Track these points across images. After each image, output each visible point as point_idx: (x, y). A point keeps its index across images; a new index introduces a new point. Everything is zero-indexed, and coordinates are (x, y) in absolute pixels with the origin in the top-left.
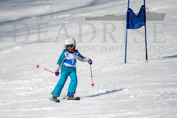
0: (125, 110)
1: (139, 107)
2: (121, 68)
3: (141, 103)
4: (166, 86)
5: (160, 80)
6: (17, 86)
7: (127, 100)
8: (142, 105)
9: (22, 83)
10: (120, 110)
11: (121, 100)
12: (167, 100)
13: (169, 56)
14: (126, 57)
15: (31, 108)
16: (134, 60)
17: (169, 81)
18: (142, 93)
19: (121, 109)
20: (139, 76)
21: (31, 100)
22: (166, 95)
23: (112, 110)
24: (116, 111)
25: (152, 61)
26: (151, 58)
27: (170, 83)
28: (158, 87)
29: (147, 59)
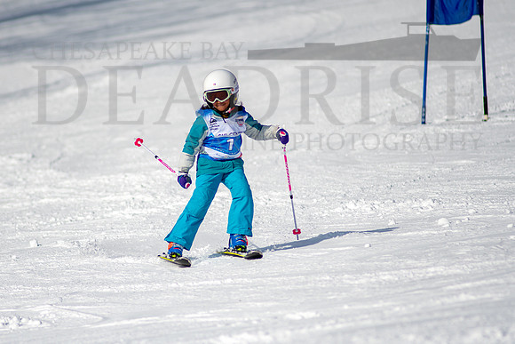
0: (424, 262)
1: (463, 251)
3: (470, 241)
6: (106, 192)
7: (427, 232)
8: (474, 245)
9: (124, 183)
10: (410, 262)
11: (410, 231)
14: (425, 107)
18: (471, 211)
19: (411, 257)
20: (465, 161)
23: (385, 261)
24: (397, 264)
25: (503, 119)
26: (498, 109)
29: (486, 113)
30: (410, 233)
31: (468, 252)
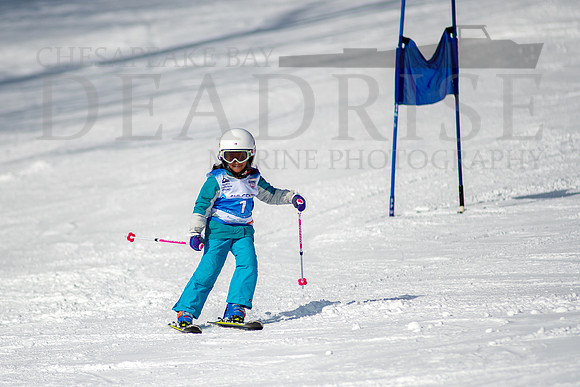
0: (392, 372)
1: (436, 360)
2: (379, 232)
3: (444, 348)
4: (525, 293)
5: (505, 273)
6: (35, 292)
7: (396, 338)
8: (448, 353)
9: (54, 281)
10: (376, 371)
11: (377, 336)
12: (529, 337)
13: (535, 192)
14: (392, 197)
15: (83, 363)
16: (421, 206)
17: (535, 276)
18: (445, 314)
19: (377, 366)
20: (437, 259)
21: (83, 339)
22: (525, 320)
23: (349, 370)
24: (363, 373)
25: (481, 211)
26: (475, 200)
27: (537, 283)
28: (498, 294)
29: (462, 204)
30: (376, 339)
31: (442, 360)
